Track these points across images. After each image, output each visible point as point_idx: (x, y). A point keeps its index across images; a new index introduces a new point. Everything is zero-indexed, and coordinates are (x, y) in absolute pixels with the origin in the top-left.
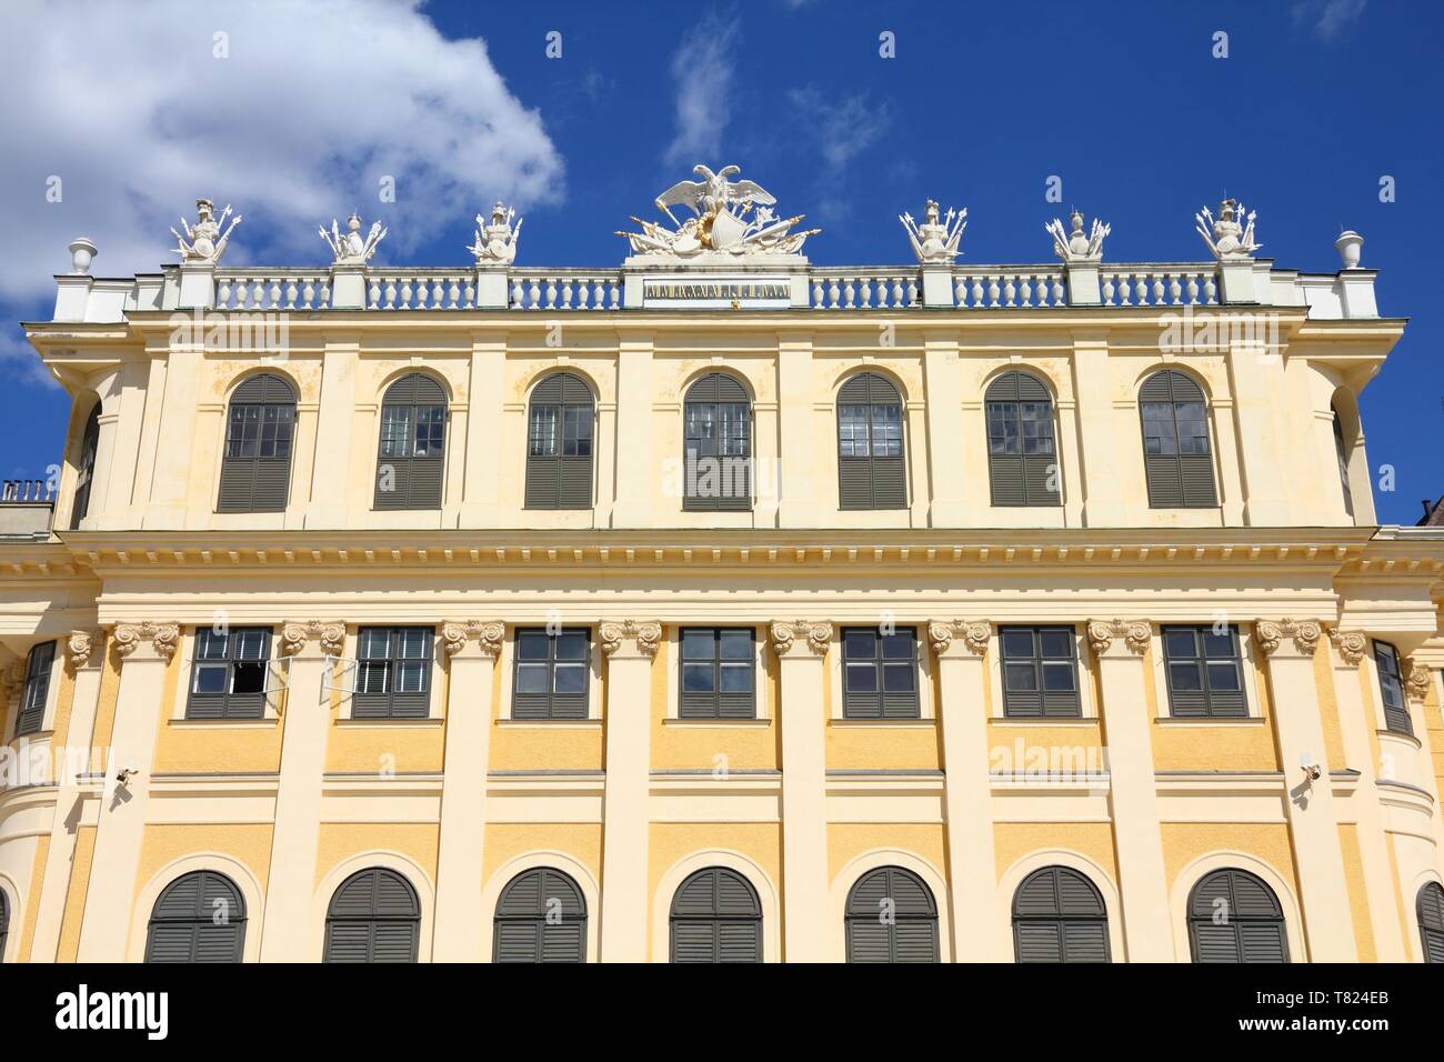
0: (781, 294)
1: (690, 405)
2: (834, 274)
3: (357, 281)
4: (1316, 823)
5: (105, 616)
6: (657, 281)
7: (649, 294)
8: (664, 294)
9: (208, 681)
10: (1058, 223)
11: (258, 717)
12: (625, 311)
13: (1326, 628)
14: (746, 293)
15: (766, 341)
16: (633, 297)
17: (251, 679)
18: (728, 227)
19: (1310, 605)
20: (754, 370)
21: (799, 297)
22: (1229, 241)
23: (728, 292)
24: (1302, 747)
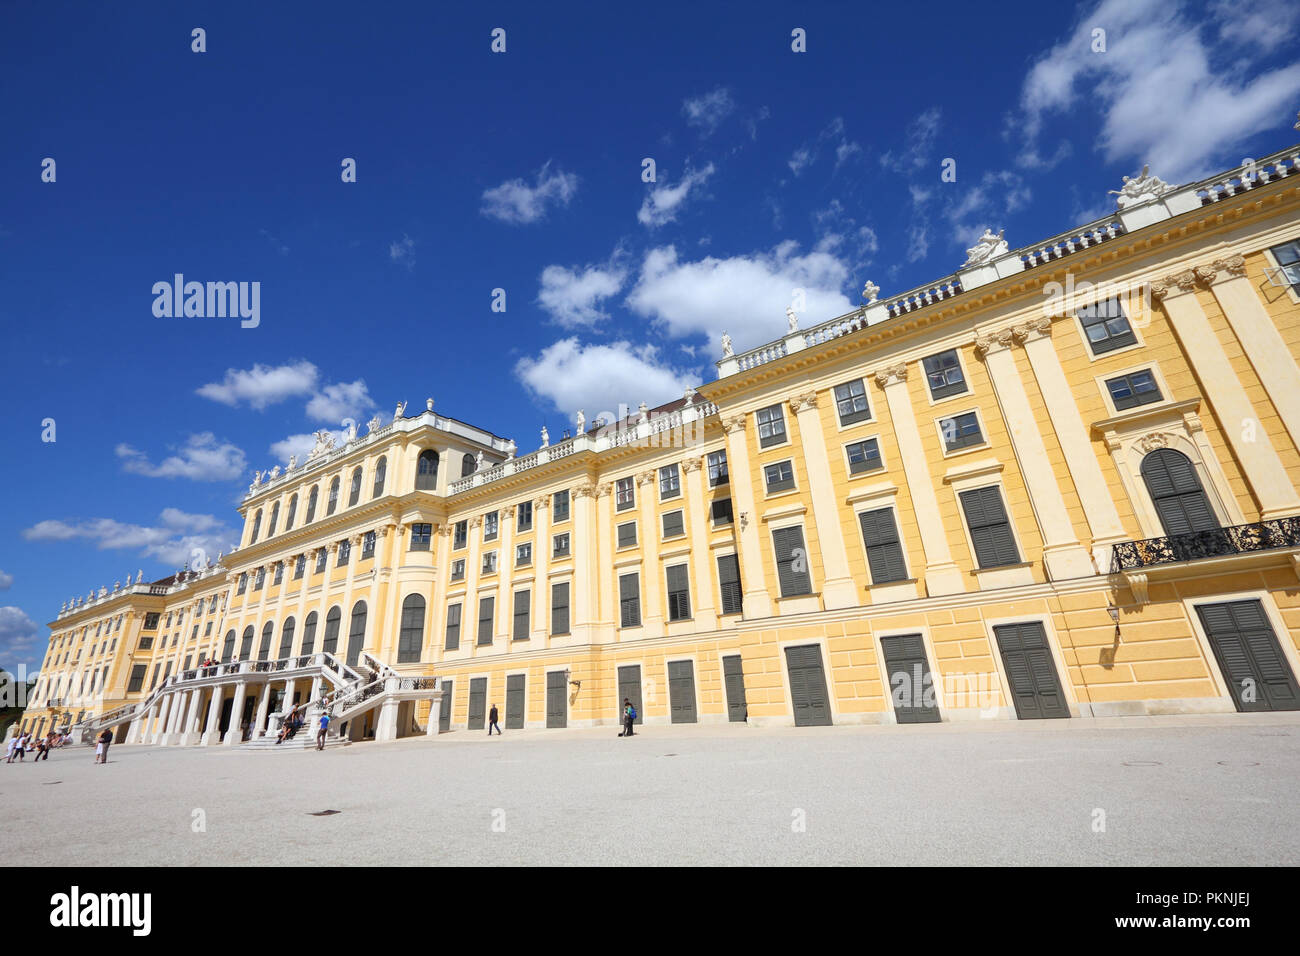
24: (378, 563)
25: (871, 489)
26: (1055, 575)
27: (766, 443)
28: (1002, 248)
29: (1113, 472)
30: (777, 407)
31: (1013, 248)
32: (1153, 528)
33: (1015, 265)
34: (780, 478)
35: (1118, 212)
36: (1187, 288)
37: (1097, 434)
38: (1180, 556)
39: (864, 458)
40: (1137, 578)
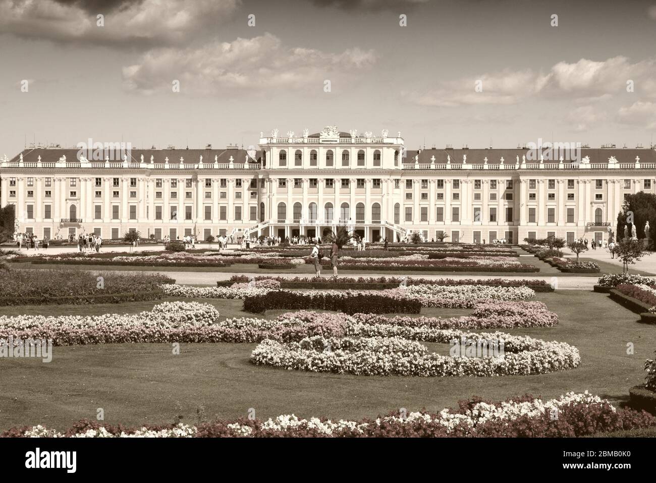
0: (336, 141)
1: (327, 154)
2: (342, 138)
3: (291, 139)
4: (384, 200)
5: (270, 177)
6: (323, 140)
7: (323, 141)
8: (324, 141)
9: (280, 183)
10: (367, 132)
11: (285, 187)
12: (319, 143)
13: (388, 179)
14: (333, 141)
15: (335, 147)
16: (321, 142)
17: (284, 184)
18: (331, 133)
19: (387, 177)
20: (333, 150)
21: (338, 142)
22: (385, 135)
23: (331, 141)
24: (384, 191)
25: (552, 204)
26: (578, 225)
27: (530, 188)
28: (588, 161)
29: (591, 210)
30: (534, 180)
31: (590, 162)
32: (594, 221)
33: (589, 166)
34: (533, 196)
35: (608, 162)
36: (612, 182)
37: (591, 203)
38: (596, 226)
39: (552, 196)
40: (589, 228)
